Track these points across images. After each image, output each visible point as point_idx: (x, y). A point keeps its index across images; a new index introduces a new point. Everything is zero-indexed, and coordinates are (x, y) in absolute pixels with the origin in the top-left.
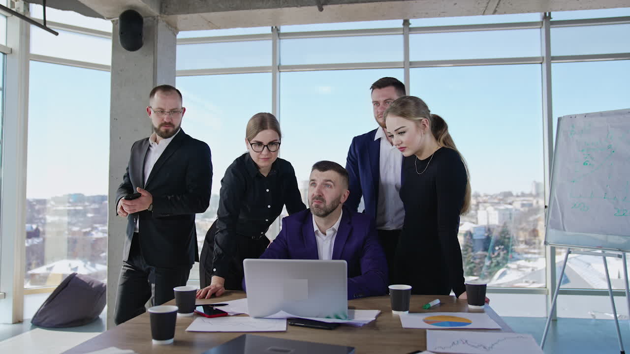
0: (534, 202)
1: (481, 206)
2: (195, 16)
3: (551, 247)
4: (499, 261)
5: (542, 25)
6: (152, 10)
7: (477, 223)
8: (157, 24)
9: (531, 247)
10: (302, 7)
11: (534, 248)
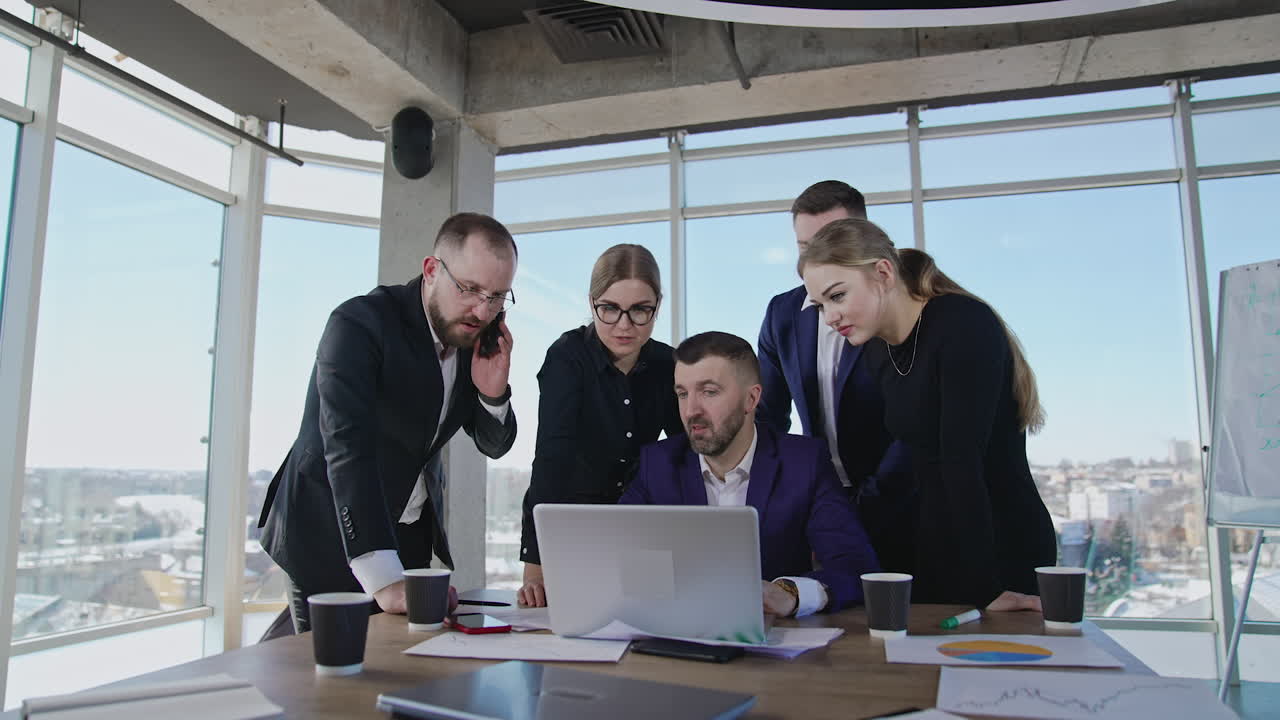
0: (1175, 477)
1: (1074, 485)
2: (523, 112)
3: (1219, 530)
4: (1113, 585)
5: (1175, 111)
6: (449, 107)
7: (1068, 516)
8: (459, 131)
9: (1174, 560)
10: (712, 84)
11: (1179, 562)
